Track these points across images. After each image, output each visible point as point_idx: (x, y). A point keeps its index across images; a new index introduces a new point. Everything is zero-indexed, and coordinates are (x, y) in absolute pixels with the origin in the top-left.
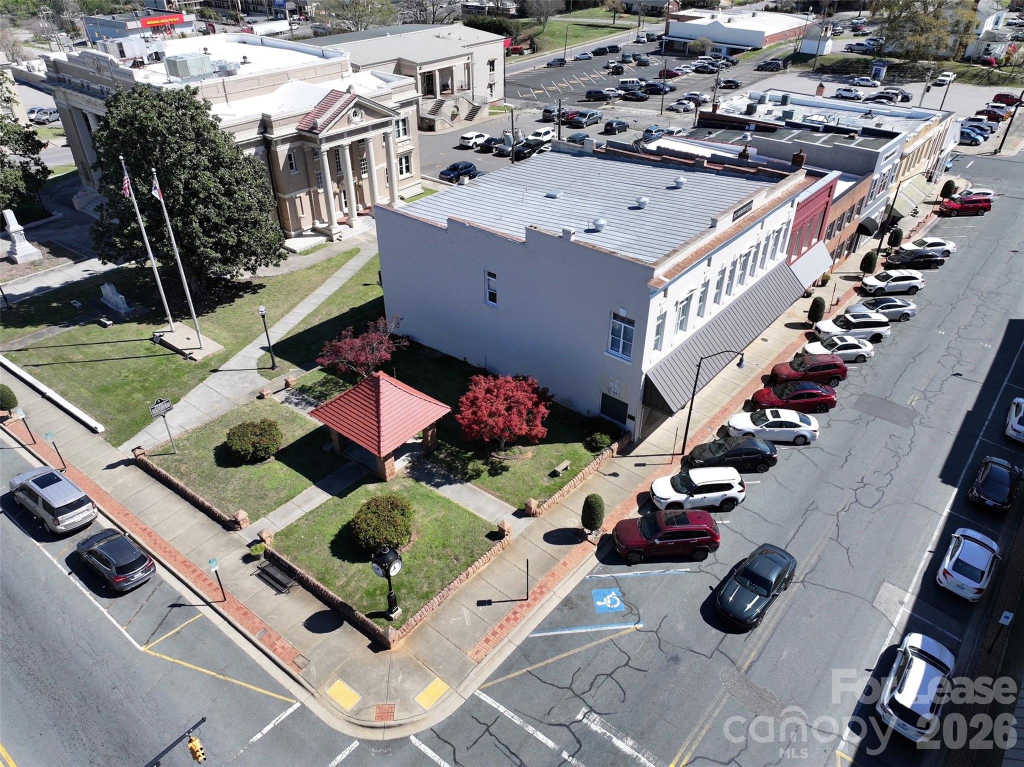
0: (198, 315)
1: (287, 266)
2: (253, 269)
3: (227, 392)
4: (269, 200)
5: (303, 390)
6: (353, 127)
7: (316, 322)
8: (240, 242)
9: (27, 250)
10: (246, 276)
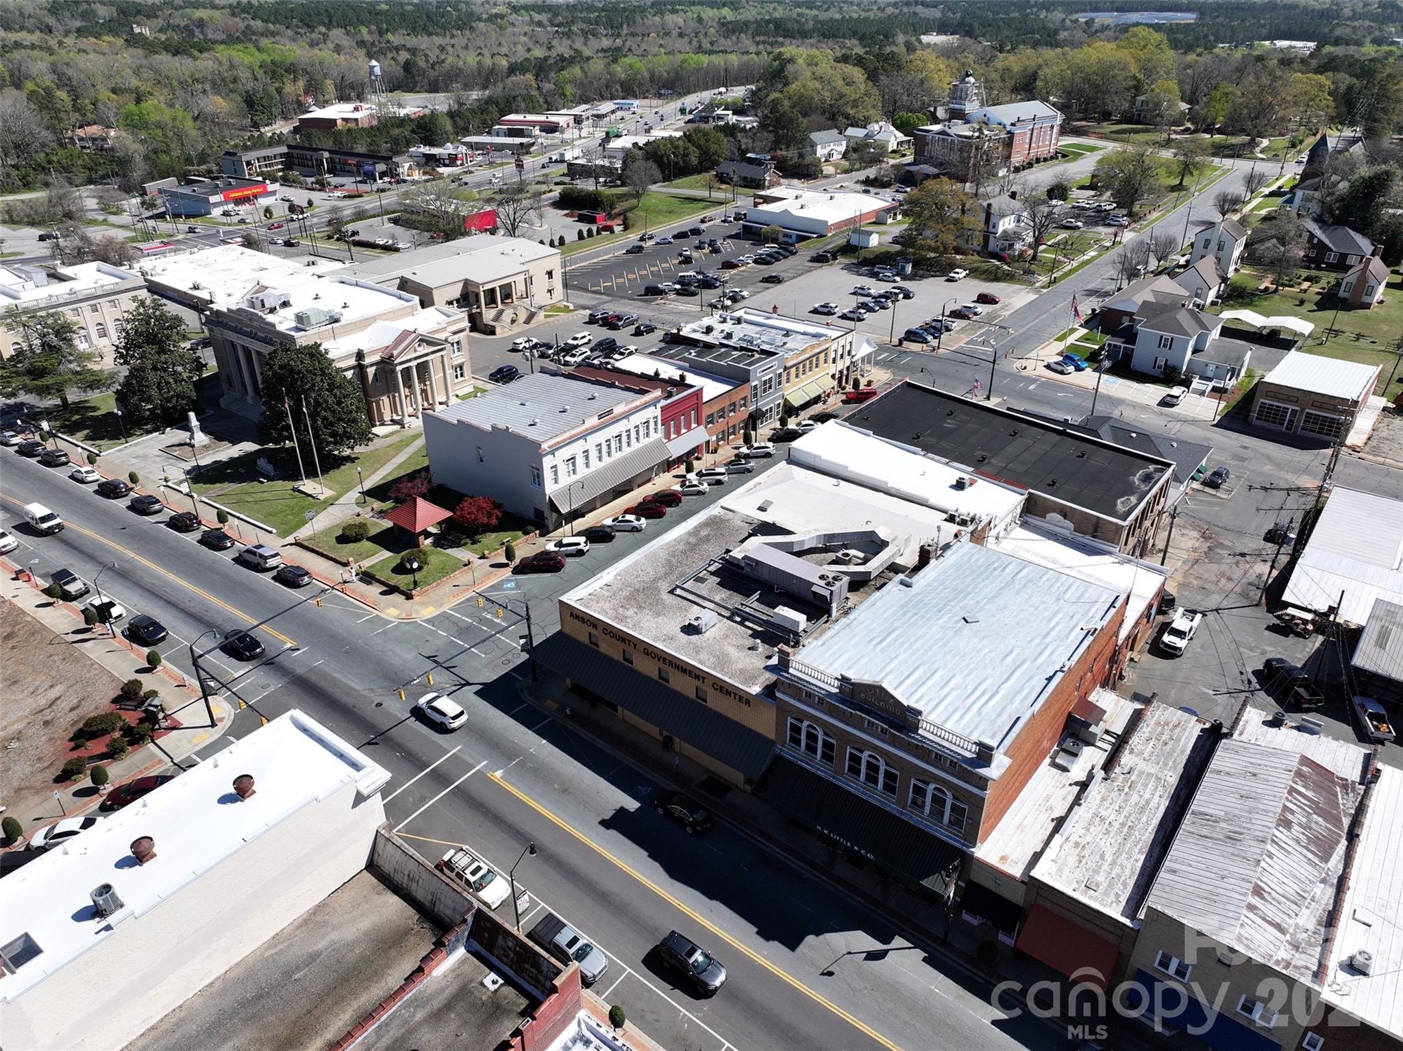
0: (323, 473)
1: (372, 446)
2: (352, 448)
3: (339, 515)
4: (363, 405)
5: (381, 512)
6: (418, 354)
7: (390, 478)
8: (345, 432)
9: (200, 438)
10: (348, 452)
